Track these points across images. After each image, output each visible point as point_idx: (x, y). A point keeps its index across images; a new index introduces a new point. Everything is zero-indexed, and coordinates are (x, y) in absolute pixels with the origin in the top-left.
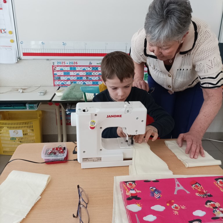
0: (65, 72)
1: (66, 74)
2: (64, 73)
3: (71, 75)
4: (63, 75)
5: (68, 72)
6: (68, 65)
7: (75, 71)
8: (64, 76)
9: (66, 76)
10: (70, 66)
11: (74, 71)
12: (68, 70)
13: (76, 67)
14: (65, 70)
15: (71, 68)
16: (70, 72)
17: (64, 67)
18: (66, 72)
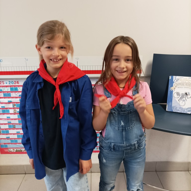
0: (4, 93)
1: (6, 96)
2: (4, 95)
3: (13, 96)
4: (3, 96)
5: (9, 93)
6: (8, 84)
7: (17, 92)
8: (4, 98)
9: (6, 98)
10: (10, 86)
11: (15, 92)
12: (8, 91)
13: (17, 87)
14: (4, 91)
15: (11, 89)
16: (11, 94)
17: (4, 88)
18: (6, 93)
